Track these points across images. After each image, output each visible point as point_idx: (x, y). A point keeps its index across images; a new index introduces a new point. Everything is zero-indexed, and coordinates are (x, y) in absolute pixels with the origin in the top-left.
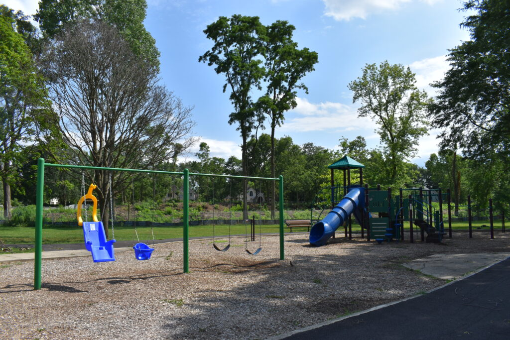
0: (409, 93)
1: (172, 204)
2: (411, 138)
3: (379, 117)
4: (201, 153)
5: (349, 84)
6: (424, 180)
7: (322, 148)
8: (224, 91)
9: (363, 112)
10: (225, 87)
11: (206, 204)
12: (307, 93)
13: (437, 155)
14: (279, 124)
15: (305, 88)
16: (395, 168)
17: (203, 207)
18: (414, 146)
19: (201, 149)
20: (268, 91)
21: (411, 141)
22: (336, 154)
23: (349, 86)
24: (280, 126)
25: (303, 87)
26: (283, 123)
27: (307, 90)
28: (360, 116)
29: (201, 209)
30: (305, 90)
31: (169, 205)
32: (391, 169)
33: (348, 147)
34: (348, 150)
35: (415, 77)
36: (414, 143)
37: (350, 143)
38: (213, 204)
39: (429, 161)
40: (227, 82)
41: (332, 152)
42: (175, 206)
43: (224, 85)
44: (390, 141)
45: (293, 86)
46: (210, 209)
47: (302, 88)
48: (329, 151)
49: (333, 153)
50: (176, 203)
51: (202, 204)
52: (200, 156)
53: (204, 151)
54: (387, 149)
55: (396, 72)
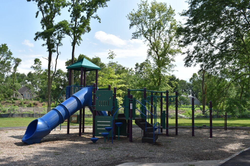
0: (169, 23)
1: (11, 101)
2: (170, 56)
3: (149, 41)
4: (35, 66)
5: (128, 15)
6: (190, 90)
7: (122, 66)
8: (36, 17)
9: (136, 36)
10: (37, 13)
11: (36, 102)
12: (100, 22)
13: (197, 74)
14: (78, 44)
15: (98, 18)
16: (160, 79)
17: (34, 104)
18: (172, 62)
19: (35, 63)
20: (72, 20)
21: (170, 59)
22: (130, 70)
23: (127, 16)
24: (79, 45)
25: (96, 17)
26: (80, 43)
27: (100, 20)
28: (133, 38)
29: (32, 105)
30: (99, 20)
31: (8, 102)
32: (157, 80)
33: (140, 66)
34: (139, 68)
35: (174, 12)
36: (172, 60)
37: (141, 64)
38: (42, 102)
39: (192, 78)
40: (39, 10)
41: (127, 69)
42: (13, 103)
43: (36, 12)
44: (157, 59)
45: (90, 17)
46: (39, 105)
47: (97, 19)
48: (126, 69)
49: (129, 70)
50: (14, 101)
51: (34, 102)
52: (35, 68)
53: (37, 65)
54: (155, 65)
55: (161, 8)
